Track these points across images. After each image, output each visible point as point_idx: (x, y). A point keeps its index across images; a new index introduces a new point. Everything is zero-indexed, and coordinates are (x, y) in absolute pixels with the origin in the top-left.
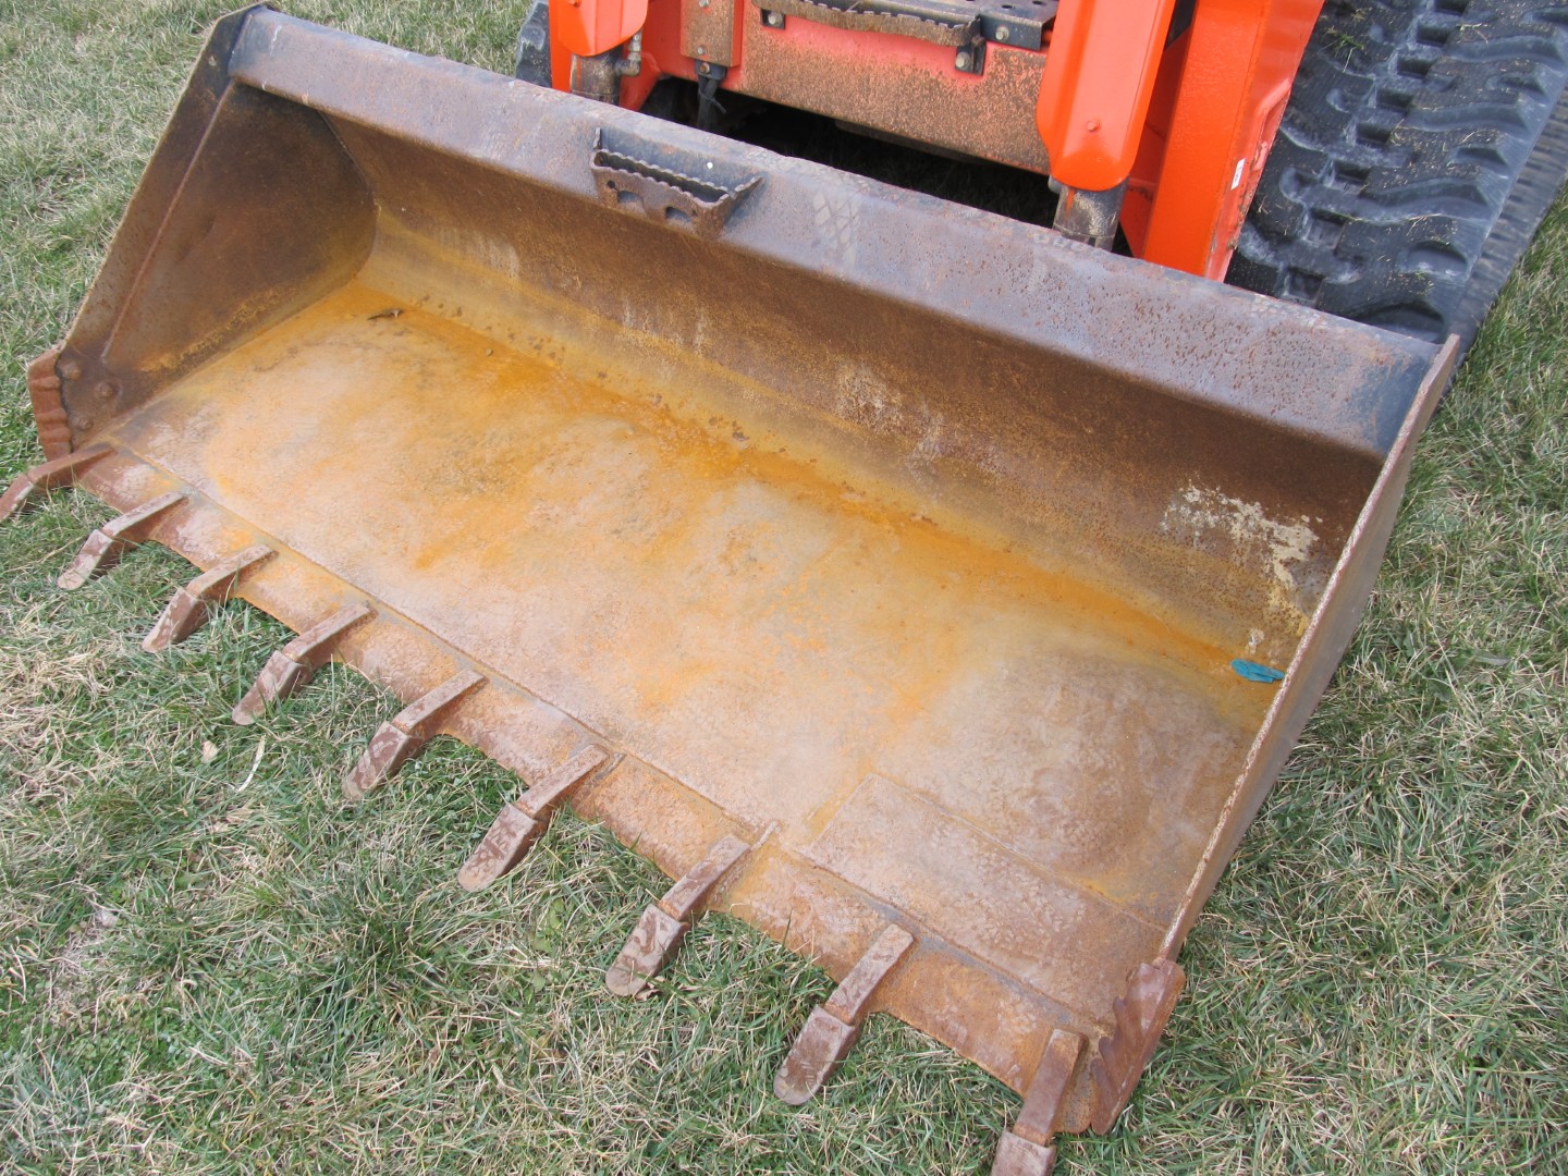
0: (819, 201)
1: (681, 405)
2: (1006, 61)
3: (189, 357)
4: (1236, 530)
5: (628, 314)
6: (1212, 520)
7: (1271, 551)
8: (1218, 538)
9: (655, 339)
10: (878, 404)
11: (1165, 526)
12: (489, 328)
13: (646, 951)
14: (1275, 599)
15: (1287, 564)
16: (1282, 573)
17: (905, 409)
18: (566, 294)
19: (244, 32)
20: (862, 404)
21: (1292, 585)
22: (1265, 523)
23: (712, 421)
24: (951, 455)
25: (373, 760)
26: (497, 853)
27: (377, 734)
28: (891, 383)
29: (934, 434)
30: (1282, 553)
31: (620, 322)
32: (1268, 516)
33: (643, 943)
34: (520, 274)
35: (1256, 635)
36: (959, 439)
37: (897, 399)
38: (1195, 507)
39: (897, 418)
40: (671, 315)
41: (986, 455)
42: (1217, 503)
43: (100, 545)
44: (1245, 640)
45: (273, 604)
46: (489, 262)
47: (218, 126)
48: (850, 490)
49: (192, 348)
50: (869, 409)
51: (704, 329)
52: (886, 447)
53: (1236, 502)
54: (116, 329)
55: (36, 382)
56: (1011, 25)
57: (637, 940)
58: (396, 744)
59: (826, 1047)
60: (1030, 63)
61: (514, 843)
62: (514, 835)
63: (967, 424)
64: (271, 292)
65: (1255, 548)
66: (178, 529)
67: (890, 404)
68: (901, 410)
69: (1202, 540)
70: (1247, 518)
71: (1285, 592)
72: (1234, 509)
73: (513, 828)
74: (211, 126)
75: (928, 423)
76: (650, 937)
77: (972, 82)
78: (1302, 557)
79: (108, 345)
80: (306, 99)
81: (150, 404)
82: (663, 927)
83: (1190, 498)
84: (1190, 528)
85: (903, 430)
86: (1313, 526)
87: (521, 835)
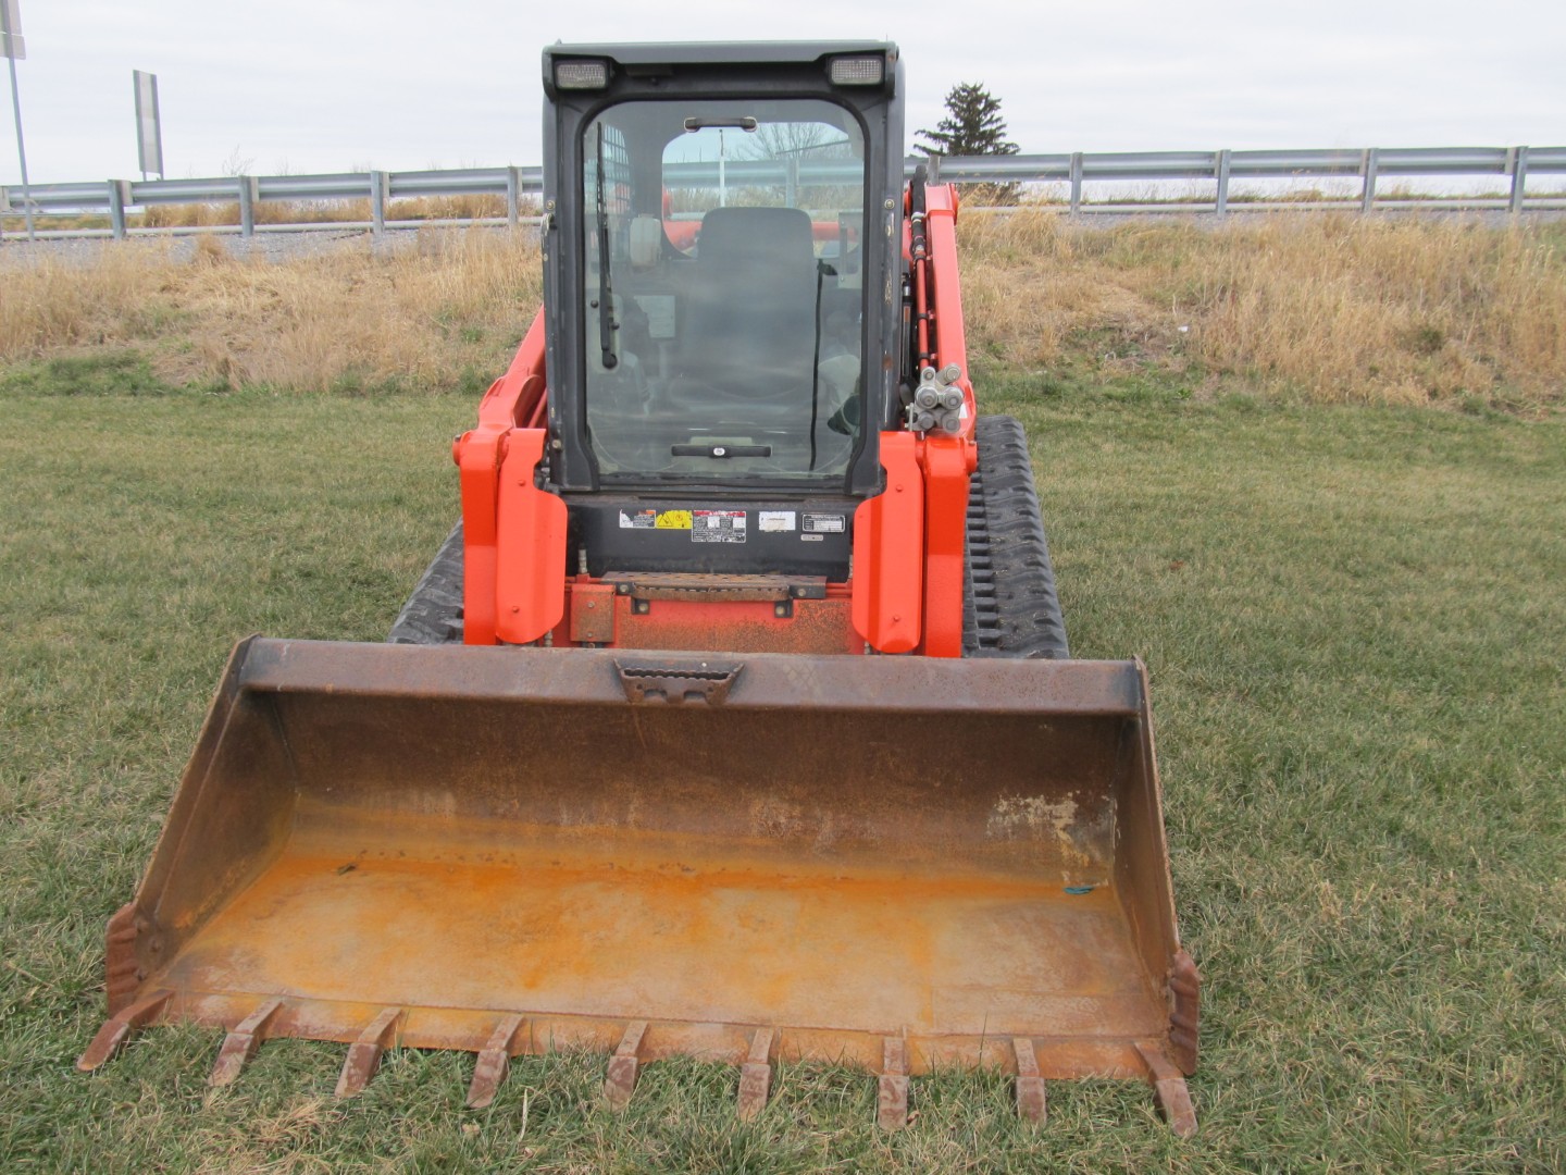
0: (786, 668)
1: (631, 865)
2: (807, 607)
3: (200, 915)
4: (1031, 819)
5: (565, 816)
6: (1016, 818)
7: (1053, 825)
8: (1022, 829)
9: (592, 827)
10: (783, 820)
11: (989, 833)
12: (438, 858)
13: (895, 1100)
14: (1065, 852)
15: (1064, 829)
16: (1064, 836)
17: (804, 816)
18: (504, 816)
19: (249, 655)
20: (771, 823)
21: (1071, 841)
22: (1047, 808)
23: (661, 867)
24: (842, 836)
25: (617, 1083)
26: (755, 1095)
27: (610, 1066)
28: (792, 801)
29: (827, 828)
30: (1060, 824)
31: (557, 824)
32: (1048, 802)
33: (890, 1097)
34: (456, 813)
35: (1066, 875)
36: (845, 825)
37: (797, 811)
38: (1006, 813)
39: (798, 825)
40: (606, 806)
41: (866, 830)
42: (1017, 806)
43: (242, 1043)
44: (1062, 879)
45: (431, 1040)
46: (423, 811)
47: (231, 724)
48: (785, 877)
49: (202, 909)
50: (776, 826)
51: (636, 809)
52: (796, 846)
53: (1029, 800)
54: (165, 889)
55: (115, 936)
56: (806, 588)
57: (886, 1098)
58: (631, 1066)
59: (1037, 1095)
60: (822, 606)
61: (765, 1084)
62: (761, 1079)
63: (849, 813)
64: (243, 863)
65: (1044, 826)
66: (293, 1022)
67: (791, 817)
68: (800, 819)
69: (1013, 833)
70: (1036, 809)
71: (1069, 846)
72: (1027, 806)
73: (758, 1075)
74: (227, 723)
75: (821, 821)
76: (893, 1092)
77: (787, 622)
78: (1071, 821)
79: (160, 902)
80: (330, 687)
81: (179, 957)
82: (898, 1082)
83: (1001, 809)
84: (1004, 828)
85: (805, 832)
86: (1076, 799)
87: (766, 1076)
